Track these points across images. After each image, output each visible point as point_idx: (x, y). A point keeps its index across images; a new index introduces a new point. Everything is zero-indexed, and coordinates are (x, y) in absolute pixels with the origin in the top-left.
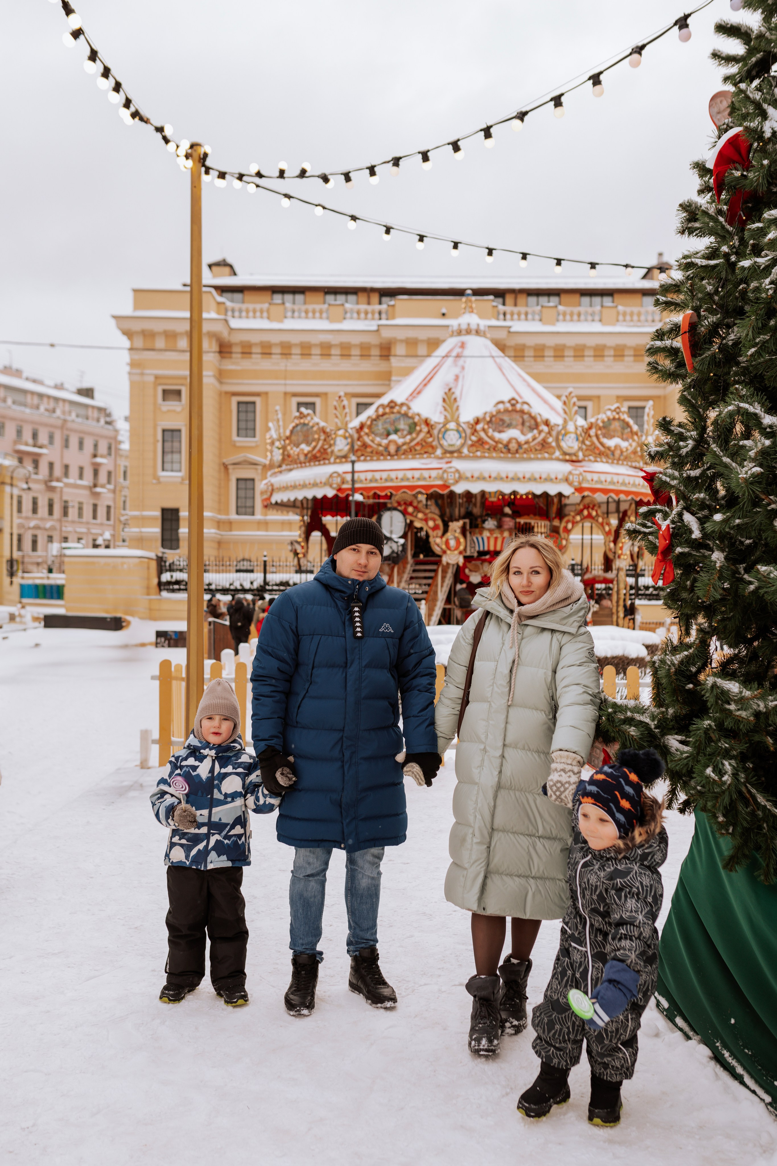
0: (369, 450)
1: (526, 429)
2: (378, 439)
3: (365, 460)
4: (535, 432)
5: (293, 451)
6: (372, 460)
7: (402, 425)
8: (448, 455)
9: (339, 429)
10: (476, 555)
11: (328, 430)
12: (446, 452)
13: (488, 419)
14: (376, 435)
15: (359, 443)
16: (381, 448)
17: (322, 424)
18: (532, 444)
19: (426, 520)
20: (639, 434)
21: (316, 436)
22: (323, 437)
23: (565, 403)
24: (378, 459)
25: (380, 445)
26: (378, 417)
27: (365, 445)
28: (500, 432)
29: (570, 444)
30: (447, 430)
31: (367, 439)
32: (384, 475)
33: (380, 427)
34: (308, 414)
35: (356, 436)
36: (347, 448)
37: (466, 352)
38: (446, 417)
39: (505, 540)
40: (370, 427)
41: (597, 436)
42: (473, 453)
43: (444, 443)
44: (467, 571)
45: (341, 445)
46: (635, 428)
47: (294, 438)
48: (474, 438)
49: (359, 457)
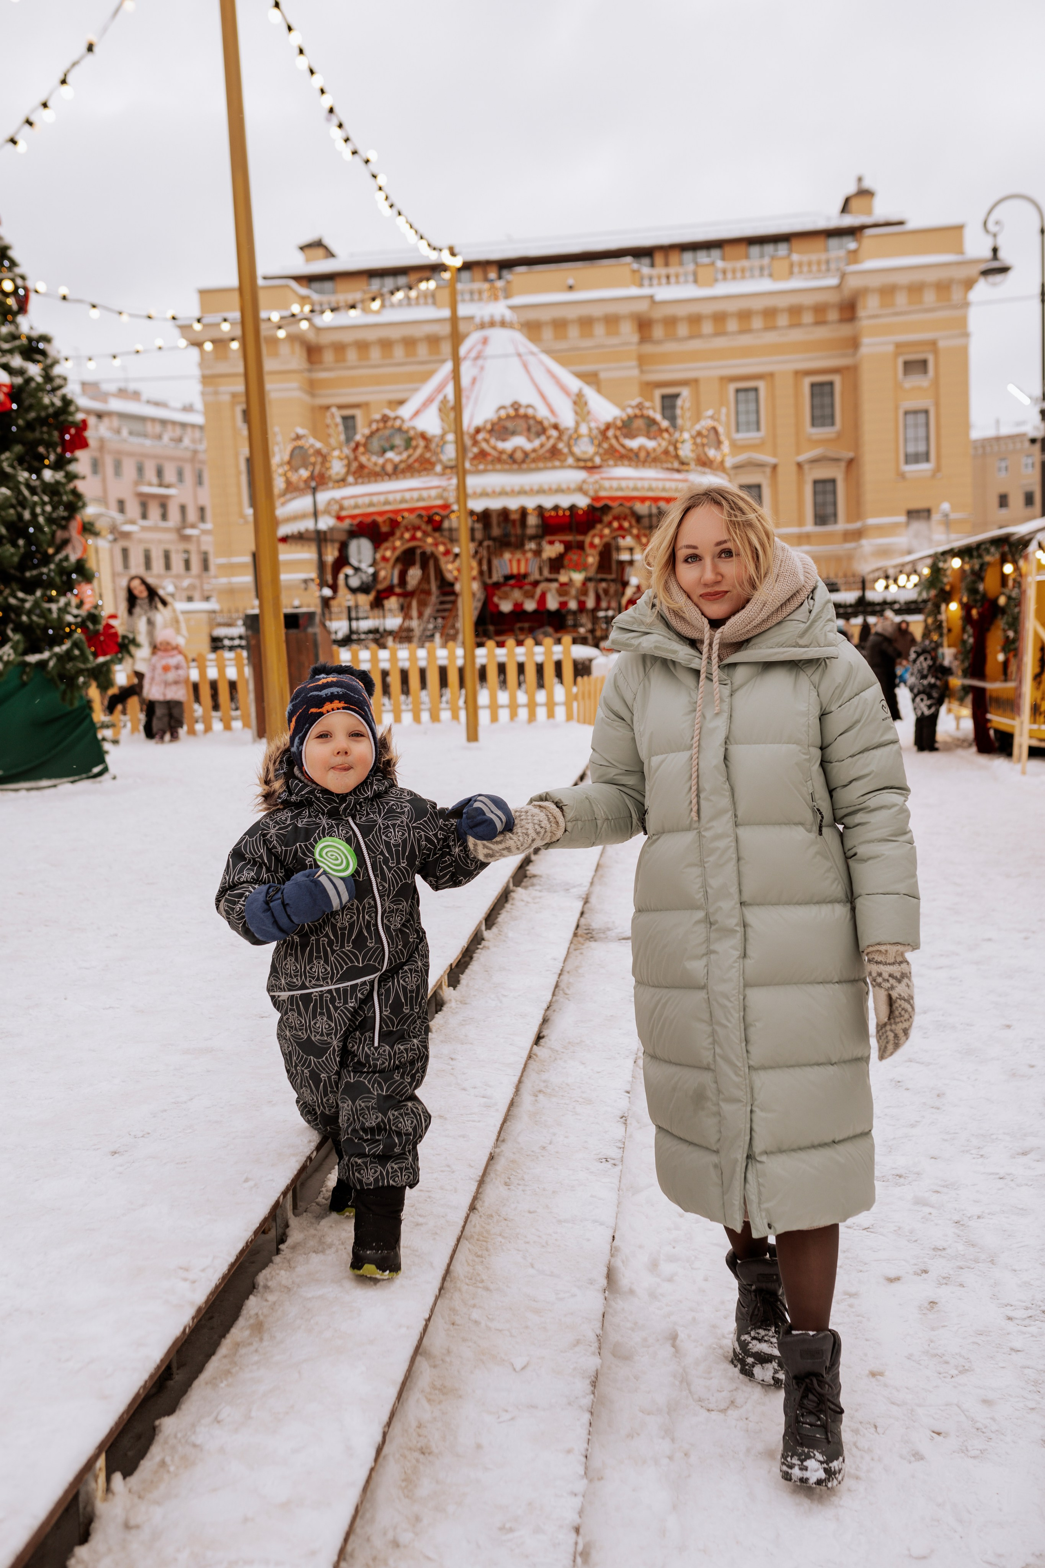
0: (366, 471)
1: (532, 436)
2: (374, 458)
3: (363, 483)
4: (543, 438)
5: (294, 478)
6: (369, 482)
7: (398, 441)
8: (448, 471)
9: (334, 449)
10: (501, 580)
11: (325, 451)
12: (445, 468)
13: (489, 427)
14: (373, 453)
15: (355, 465)
16: (378, 469)
17: (318, 445)
18: (542, 452)
19: (436, 545)
20: (671, 430)
21: (312, 459)
22: (319, 459)
23: (575, 403)
24: (376, 481)
25: (375, 464)
26: (372, 434)
27: (362, 467)
28: (504, 440)
29: (585, 448)
30: (445, 443)
31: (363, 459)
32: (382, 498)
33: (375, 444)
34: (304, 436)
35: (352, 456)
36: (343, 471)
37: (489, 350)
38: (443, 429)
39: (530, 563)
40: (365, 445)
41: (616, 437)
42: (476, 466)
43: (444, 458)
44: (496, 599)
45: (337, 468)
46: (665, 424)
47: (294, 463)
48: (475, 450)
49: (356, 479)
